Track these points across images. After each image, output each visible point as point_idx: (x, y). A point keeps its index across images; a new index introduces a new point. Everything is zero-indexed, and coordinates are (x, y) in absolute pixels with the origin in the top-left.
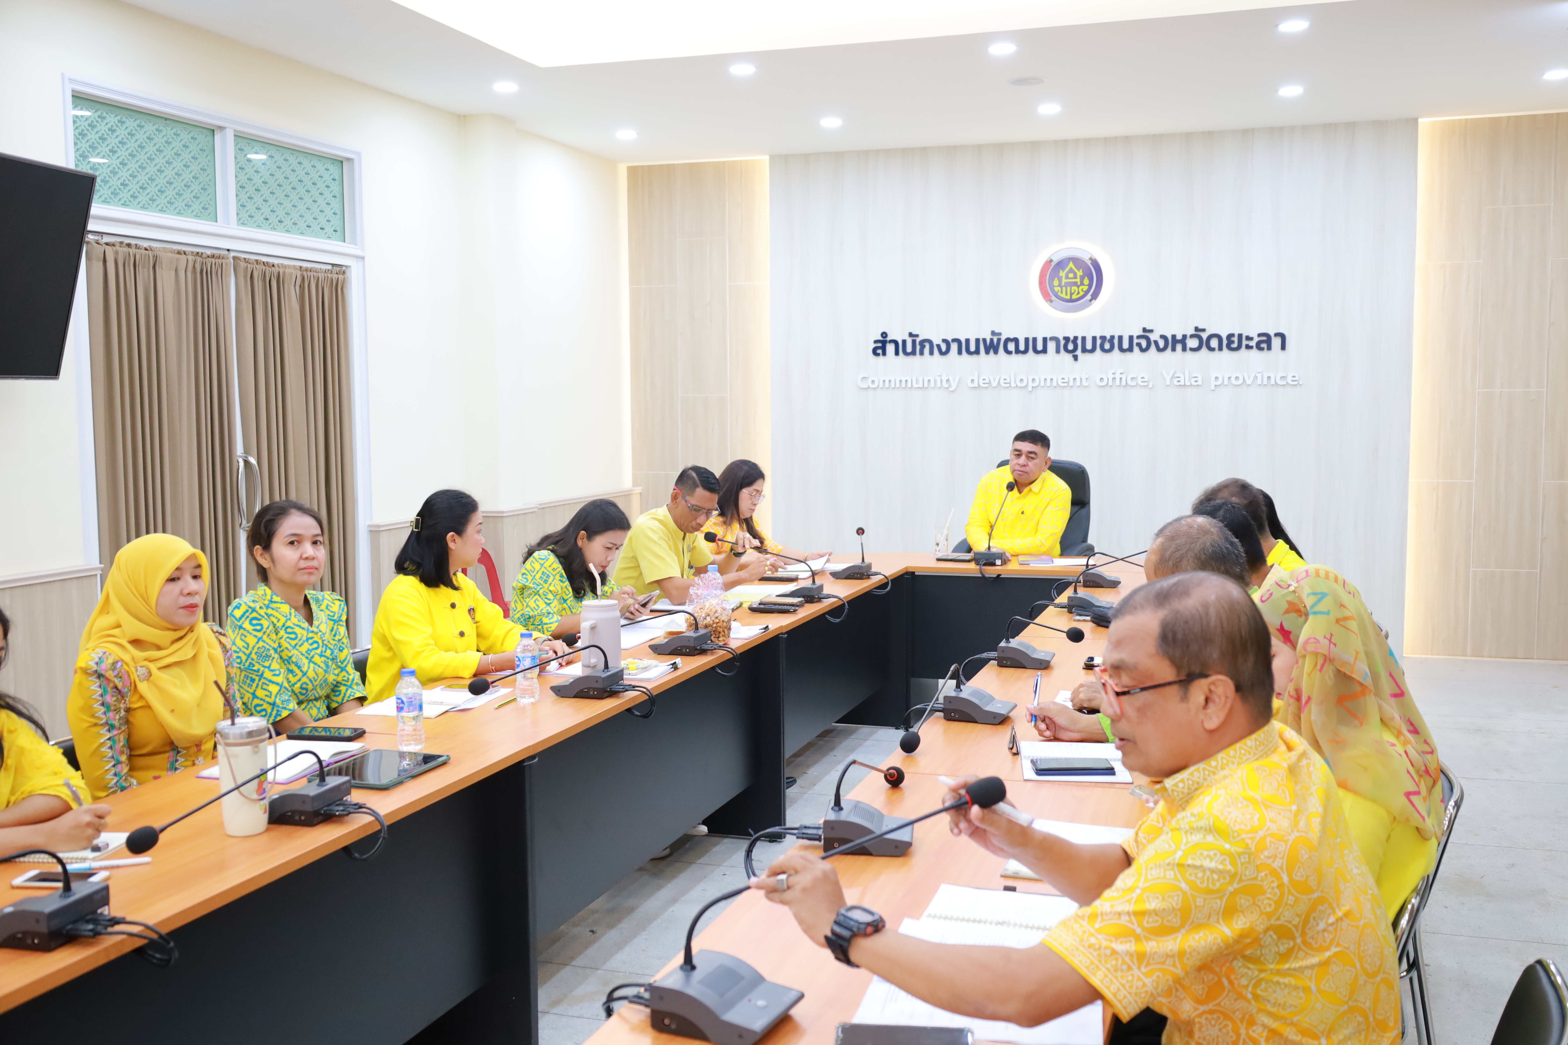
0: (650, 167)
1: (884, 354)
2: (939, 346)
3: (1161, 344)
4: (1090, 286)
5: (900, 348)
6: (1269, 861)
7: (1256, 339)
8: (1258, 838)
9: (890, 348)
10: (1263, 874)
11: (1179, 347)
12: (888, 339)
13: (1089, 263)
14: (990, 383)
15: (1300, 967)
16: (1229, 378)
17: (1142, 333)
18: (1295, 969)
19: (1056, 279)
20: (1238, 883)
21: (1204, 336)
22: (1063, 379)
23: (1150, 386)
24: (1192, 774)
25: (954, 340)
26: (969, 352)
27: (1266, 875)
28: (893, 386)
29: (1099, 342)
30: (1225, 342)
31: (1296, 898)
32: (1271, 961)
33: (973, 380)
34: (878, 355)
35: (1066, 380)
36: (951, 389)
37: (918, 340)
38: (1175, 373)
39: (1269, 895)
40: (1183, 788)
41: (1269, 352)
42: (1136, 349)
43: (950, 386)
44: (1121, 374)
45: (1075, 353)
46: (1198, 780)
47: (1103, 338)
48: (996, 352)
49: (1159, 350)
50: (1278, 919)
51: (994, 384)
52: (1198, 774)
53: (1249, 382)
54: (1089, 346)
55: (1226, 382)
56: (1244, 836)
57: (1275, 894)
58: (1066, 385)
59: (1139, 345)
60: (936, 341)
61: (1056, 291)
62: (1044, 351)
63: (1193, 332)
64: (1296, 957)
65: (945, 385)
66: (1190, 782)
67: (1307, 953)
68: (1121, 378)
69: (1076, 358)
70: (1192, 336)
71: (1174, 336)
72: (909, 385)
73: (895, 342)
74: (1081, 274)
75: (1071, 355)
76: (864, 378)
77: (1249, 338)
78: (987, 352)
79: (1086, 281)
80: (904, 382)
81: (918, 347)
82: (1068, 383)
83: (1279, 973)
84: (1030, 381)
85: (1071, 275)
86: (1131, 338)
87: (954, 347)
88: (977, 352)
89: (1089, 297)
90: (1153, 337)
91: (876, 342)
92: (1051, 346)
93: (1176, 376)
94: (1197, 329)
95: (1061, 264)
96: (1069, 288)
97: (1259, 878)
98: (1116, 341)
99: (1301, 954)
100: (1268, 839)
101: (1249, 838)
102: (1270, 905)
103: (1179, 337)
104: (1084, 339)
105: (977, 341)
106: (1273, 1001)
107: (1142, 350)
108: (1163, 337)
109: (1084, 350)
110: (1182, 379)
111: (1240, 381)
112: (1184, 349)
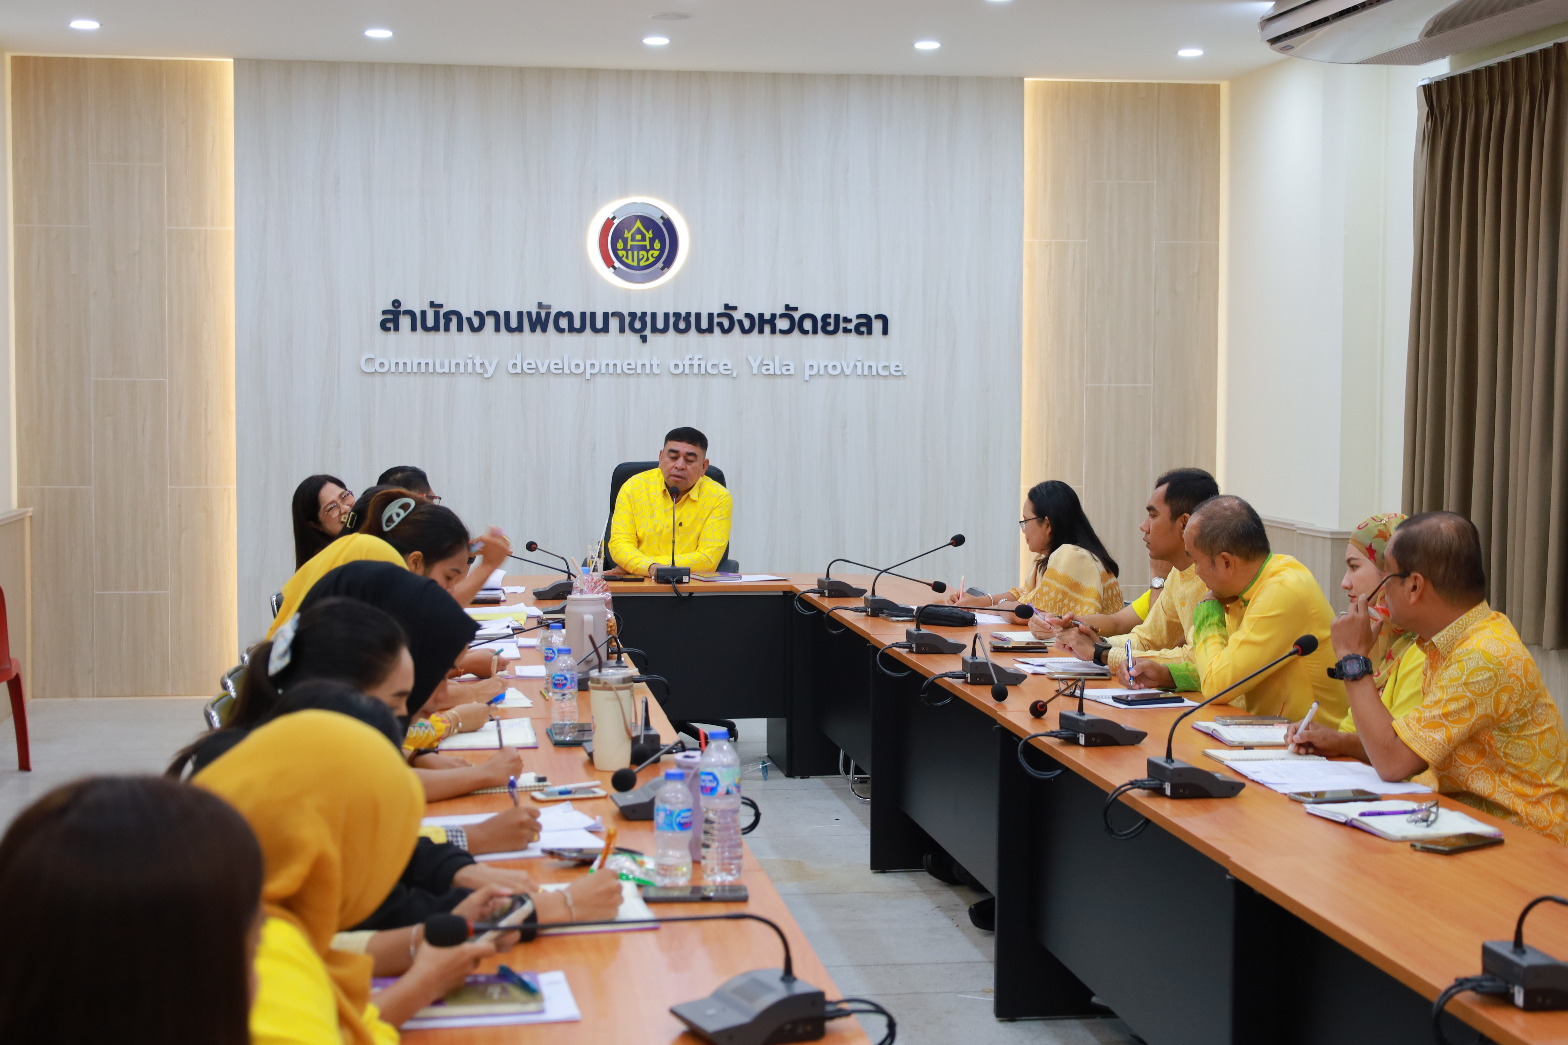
0: (46, 59)
1: (397, 328)
2: (469, 320)
3: (747, 324)
4: (662, 250)
5: (418, 322)
6: (1515, 672)
7: (855, 321)
8: (1508, 660)
9: (405, 322)
10: (1512, 679)
11: (767, 328)
12: (402, 309)
13: (660, 222)
14: (537, 368)
15: (1531, 734)
16: (826, 366)
17: (723, 311)
18: (1528, 736)
19: (620, 241)
20: (1499, 686)
21: (797, 316)
22: (629, 364)
23: (734, 375)
24: (1448, 631)
25: (489, 313)
26: (509, 329)
27: (1514, 680)
28: (409, 370)
29: (672, 320)
30: (820, 324)
31: (1530, 692)
32: (1514, 731)
33: (515, 365)
34: (389, 329)
35: (633, 366)
36: (486, 376)
37: (442, 312)
38: (763, 360)
39: (1516, 691)
40: (1444, 640)
41: (869, 337)
42: (717, 330)
43: (486, 371)
44: (699, 359)
45: (644, 333)
46: (1452, 634)
47: (677, 315)
48: (544, 330)
49: (744, 331)
50: (1521, 705)
51: (543, 370)
52: (1452, 631)
53: (848, 372)
54: (660, 325)
55: (822, 372)
56: (1500, 659)
57: (1519, 690)
58: (631, 373)
59: (720, 325)
60: (466, 313)
61: (621, 255)
62: (605, 329)
63: (783, 311)
64: (1528, 729)
65: (479, 370)
66: (1448, 636)
67: (1533, 727)
68: (699, 365)
69: (644, 339)
70: (782, 316)
71: (761, 316)
72: (431, 370)
73: (411, 313)
74: (651, 236)
75: (638, 335)
76: (369, 360)
77: (847, 320)
78: (533, 330)
79: (657, 245)
80: (423, 365)
81: (442, 322)
82: (635, 369)
83: (1519, 737)
84: (588, 366)
85: (639, 237)
86: (711, 316)
87: (490, 322)
88: (520, 329)
89: (660, 264)
90: (737, 315)
91: (385, 312)
92: (614, 323)
93: (764, 363)
94: (787, 307)
95: (627, 223)
96: (636, 253)
97: (1510, 682)
98: (693, 319)
99: (1531, 727)
100: (1513, 660)
101: (1503, 660)
102: (1517, 697)
103: (767, 317)
104: (654, 315)
105: (520, 314)
106: (1515, 756)
107: (725, 331)
108: (749, 316)
109: (654, 330)
110: (771, 367)
111: (839, 370)
112: (773, 331)
